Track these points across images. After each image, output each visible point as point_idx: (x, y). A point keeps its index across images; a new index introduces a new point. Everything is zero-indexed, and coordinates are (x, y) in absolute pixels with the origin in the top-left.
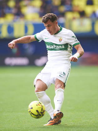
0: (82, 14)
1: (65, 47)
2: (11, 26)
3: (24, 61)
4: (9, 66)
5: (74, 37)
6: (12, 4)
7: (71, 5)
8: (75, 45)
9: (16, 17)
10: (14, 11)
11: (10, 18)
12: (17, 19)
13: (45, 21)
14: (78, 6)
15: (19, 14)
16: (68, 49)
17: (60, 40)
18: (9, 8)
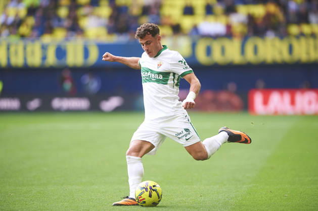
0: (177, 29)
1: (163, 77)
2: (63, 48)
3: (83, 104)
4: (59, 111)
5: (182, 62)
6: (63, 12)
7: (158, 15)
8: (183, 75)
9: (70, 33)
10: (66, 23)
11: (60, 35)
12: (72, 36)
13: (141, 34)
14: (169, 17)
15: (75, 28)
16: (169, 82)
17: (159, 65)
18: (59, 19)
